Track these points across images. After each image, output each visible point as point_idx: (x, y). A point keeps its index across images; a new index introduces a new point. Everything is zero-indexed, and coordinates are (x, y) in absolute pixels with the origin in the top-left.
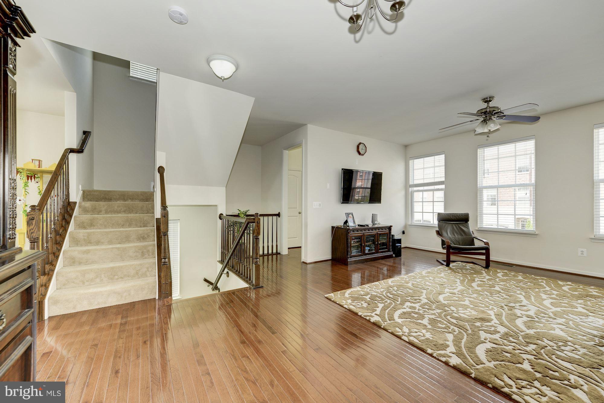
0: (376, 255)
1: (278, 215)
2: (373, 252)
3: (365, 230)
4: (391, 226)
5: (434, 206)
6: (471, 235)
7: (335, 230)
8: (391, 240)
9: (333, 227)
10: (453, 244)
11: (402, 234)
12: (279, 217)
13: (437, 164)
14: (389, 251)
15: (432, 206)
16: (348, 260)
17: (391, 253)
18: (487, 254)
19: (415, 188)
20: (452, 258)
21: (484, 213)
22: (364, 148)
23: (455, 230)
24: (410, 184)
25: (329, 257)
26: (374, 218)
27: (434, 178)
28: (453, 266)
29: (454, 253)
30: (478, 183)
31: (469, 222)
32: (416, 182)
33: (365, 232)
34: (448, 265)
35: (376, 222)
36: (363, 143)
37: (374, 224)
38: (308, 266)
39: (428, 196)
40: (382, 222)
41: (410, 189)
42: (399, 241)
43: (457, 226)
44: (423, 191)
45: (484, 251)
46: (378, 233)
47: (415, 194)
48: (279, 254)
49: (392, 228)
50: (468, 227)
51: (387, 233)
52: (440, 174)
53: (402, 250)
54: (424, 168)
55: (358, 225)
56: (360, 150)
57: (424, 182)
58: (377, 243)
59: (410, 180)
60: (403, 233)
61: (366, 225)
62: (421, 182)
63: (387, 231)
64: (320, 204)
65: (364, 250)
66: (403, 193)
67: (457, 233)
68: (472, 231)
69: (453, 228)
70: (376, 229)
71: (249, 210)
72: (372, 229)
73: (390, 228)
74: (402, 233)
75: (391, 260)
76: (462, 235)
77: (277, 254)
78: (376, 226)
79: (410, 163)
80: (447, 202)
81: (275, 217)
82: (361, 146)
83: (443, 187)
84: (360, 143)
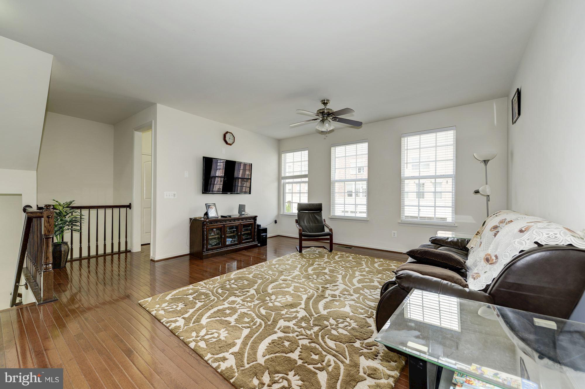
0: (239, 246)
1: (129, 206)
2: (236, 243)
3: (225, 221)
4: (256, 217)
5: (301, 197)
6: (322, 222)
7: (194, 222)
8: (256, 230)
9: (191, 219)
10: (308, 232)
11: (274, 224)
12: (130, 209)
13: (303, 160)
14: (254, 241)
15: (299, 197)
16: (203, 253)
17: (256, 243)
18: (331, 239)
19: (287, 180)
20: (304, 243)
21: (336, 203)
22: (232, 137)
23: (311, 218)
24: (283, 176)
25: (187, 251)
26: (242, 208)
27: (293, 172)
28: (305, 252)
29: (305, 240)
30: (332, 177)
31: (322, 212)
32: (288, 175)
33: (226, 223)
34: (300, 251)
35: (243, 213)
36: (230, 133)
37: (241, 215)
38: (156, 263)
39: (296, 188)
40: (249, 212)
41: (282, 181)
42: (265, 230)
43: (312, 215)
44: (292, 183)
45: (328, 237)
46: (241, 224)
47: (287, 185)
48: (130, 251)
49: (257, 218)
50: (321, 216)
51: (251, 224)
52: (304, 169)
53: (268, 240)
54: (293, 162)
55: (222, 216)
56: (227, 139)
57: (294, 175)
58: (239, 234)
59: (282, 173)
60: (276, 222)
61: (228, 216)
62: (291, 175)
63: (252, 221)
64: (174, 195)
65: (225, 242)
66: (276, 184)
67: (312, 222)
68: (324, 220)
69: (309, 217)
70: (242, 219)
71: (74, 201)
72: (238, 219)
73: (255, 218)
74: (274, 222)
75: (256, 250)
76: (316, 223)
77: (127, 251)
78: (243, 216)
79: (282, 157)
80: (310, 193)
81: (123, 210)
82: (228, 136)
83: (306, 179)
84: (227, 132)
